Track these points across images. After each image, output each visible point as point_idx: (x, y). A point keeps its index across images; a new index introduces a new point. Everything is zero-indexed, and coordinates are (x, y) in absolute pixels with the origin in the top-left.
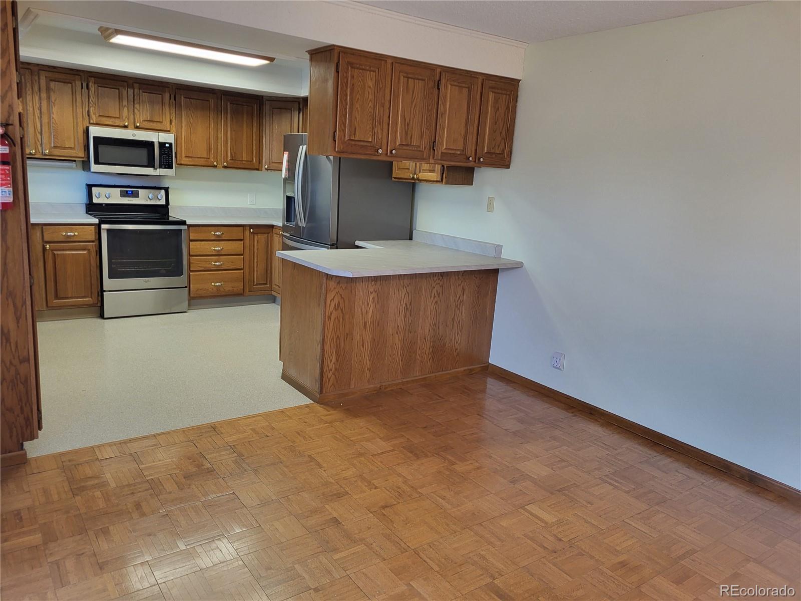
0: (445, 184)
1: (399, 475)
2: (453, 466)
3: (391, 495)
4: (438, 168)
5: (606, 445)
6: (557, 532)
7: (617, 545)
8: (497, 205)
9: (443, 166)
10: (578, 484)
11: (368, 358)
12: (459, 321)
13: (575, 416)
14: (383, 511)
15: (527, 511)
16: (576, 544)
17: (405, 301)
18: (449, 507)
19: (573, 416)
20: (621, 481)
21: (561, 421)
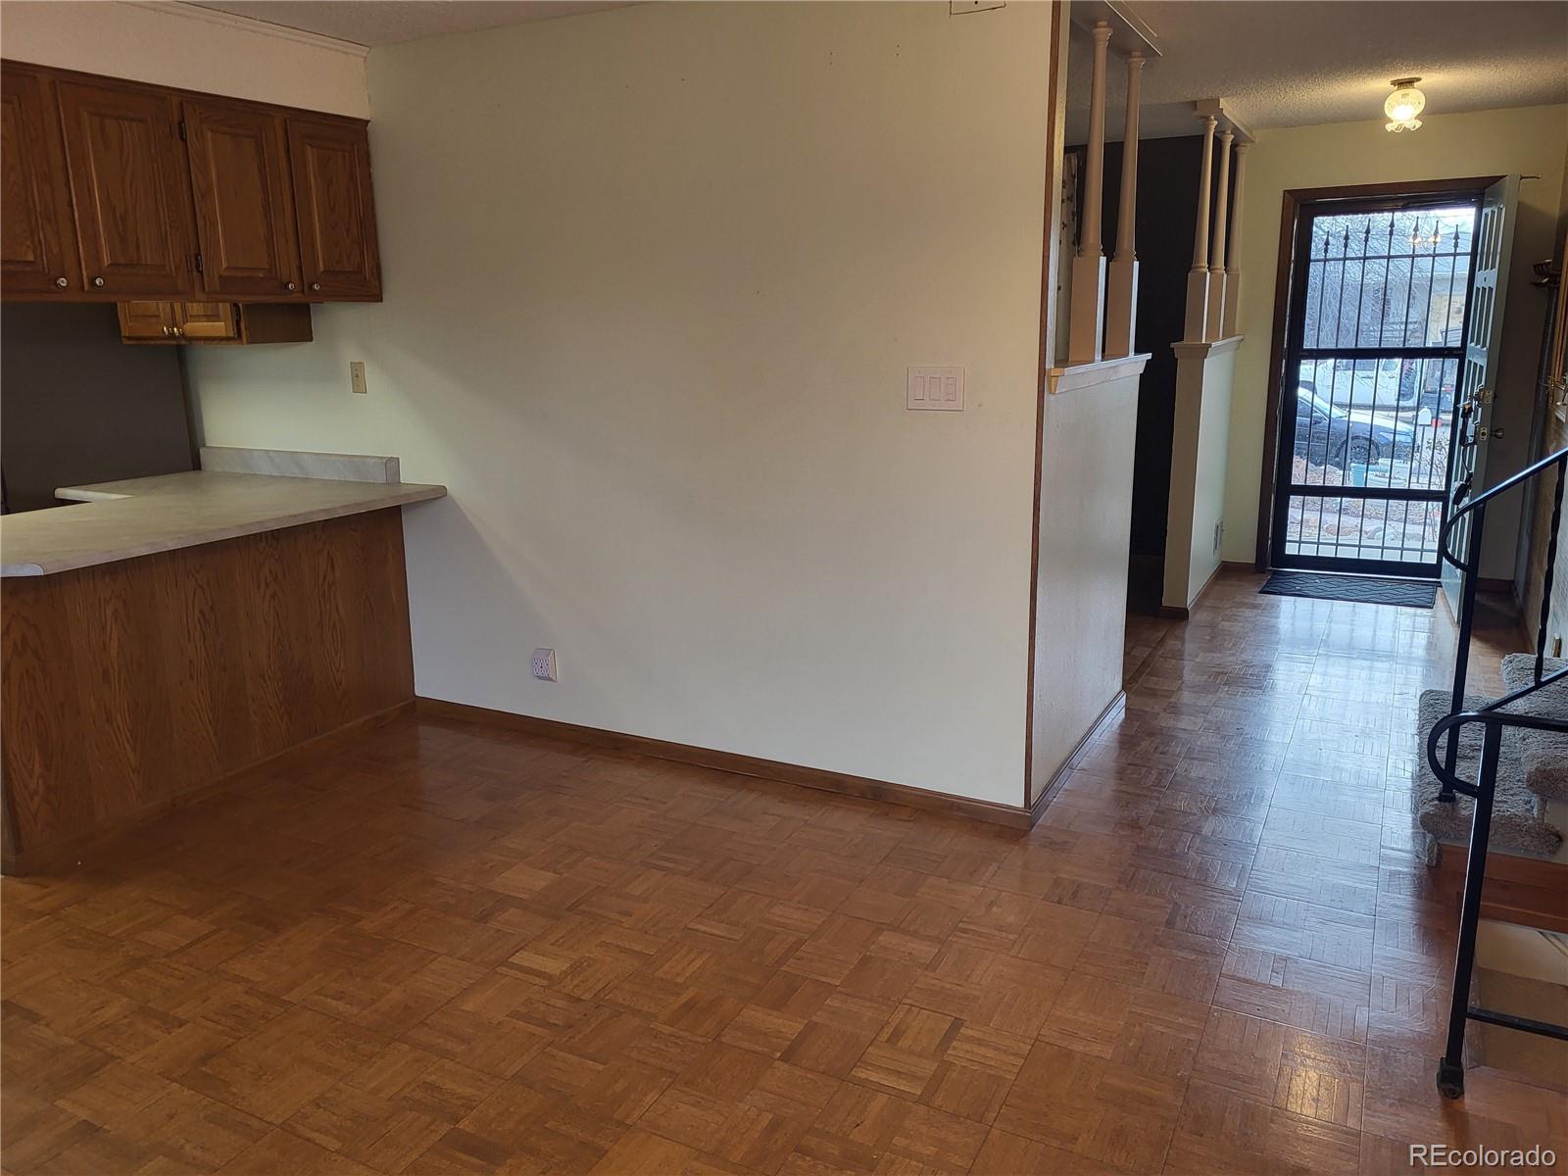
0: (248, 343)
1: (237, 979)
2: (356, 925)
3: (220, 1027)
4: (224, 309)
5: (647, 799)
6: (571, 987)
7: (678, 975)
8: (371, 375)
9: (236, 305)
10: (604, 885)
11: (128, 746)
12: (334, 624)
13: (592, 759)
14: (204, 1069)
15: (513, 966)
16: (607, 997)
17: (196, 602)
18: (355, 1010)
19: (586, 761)
20: (677, 857)
21: (565, 777)
